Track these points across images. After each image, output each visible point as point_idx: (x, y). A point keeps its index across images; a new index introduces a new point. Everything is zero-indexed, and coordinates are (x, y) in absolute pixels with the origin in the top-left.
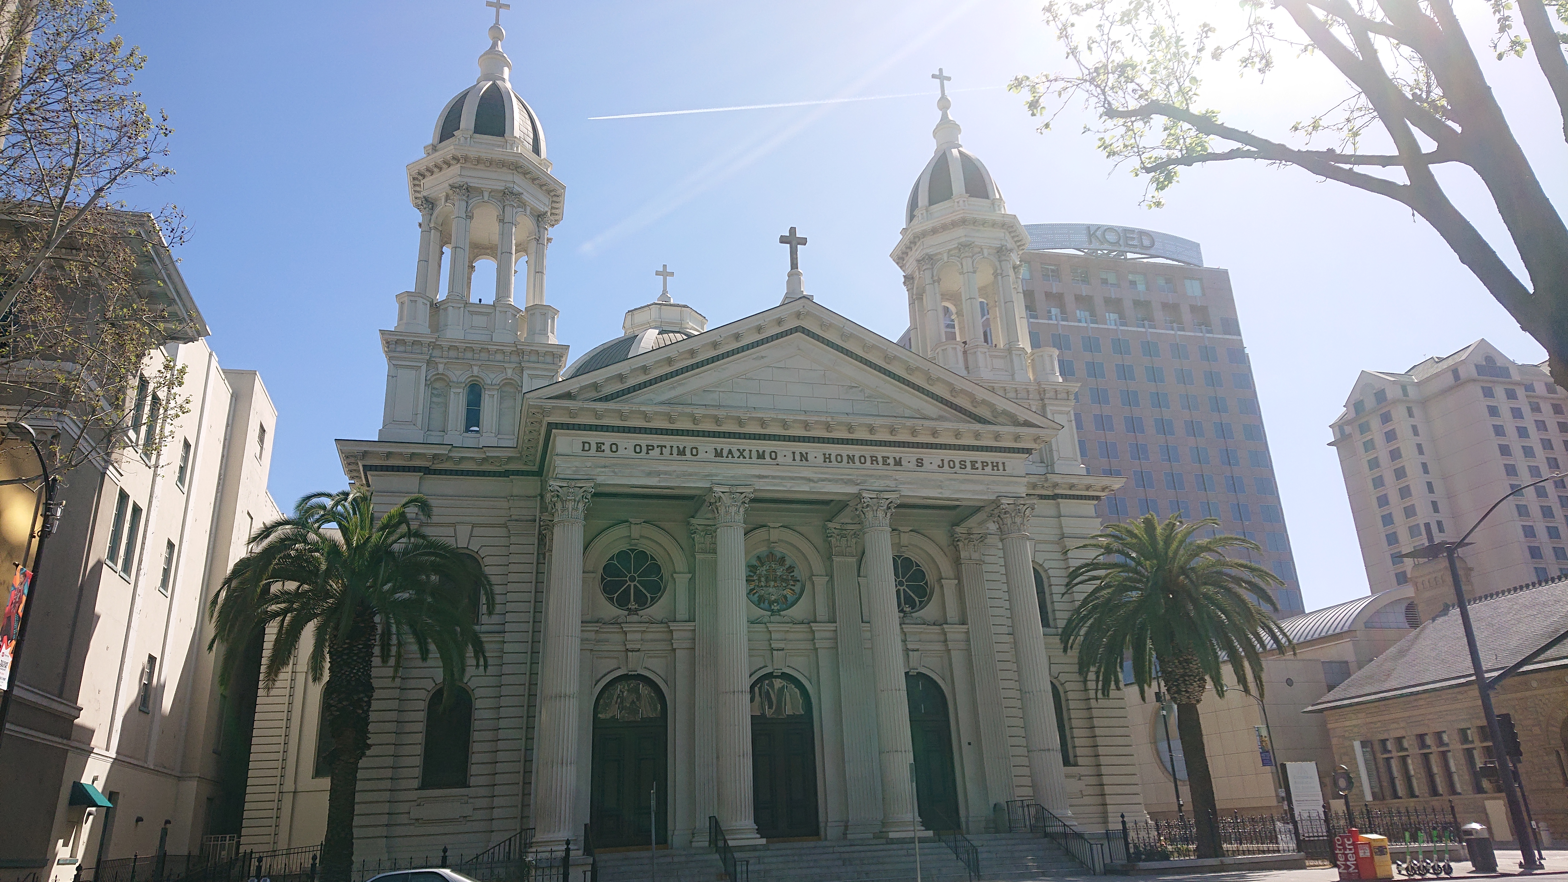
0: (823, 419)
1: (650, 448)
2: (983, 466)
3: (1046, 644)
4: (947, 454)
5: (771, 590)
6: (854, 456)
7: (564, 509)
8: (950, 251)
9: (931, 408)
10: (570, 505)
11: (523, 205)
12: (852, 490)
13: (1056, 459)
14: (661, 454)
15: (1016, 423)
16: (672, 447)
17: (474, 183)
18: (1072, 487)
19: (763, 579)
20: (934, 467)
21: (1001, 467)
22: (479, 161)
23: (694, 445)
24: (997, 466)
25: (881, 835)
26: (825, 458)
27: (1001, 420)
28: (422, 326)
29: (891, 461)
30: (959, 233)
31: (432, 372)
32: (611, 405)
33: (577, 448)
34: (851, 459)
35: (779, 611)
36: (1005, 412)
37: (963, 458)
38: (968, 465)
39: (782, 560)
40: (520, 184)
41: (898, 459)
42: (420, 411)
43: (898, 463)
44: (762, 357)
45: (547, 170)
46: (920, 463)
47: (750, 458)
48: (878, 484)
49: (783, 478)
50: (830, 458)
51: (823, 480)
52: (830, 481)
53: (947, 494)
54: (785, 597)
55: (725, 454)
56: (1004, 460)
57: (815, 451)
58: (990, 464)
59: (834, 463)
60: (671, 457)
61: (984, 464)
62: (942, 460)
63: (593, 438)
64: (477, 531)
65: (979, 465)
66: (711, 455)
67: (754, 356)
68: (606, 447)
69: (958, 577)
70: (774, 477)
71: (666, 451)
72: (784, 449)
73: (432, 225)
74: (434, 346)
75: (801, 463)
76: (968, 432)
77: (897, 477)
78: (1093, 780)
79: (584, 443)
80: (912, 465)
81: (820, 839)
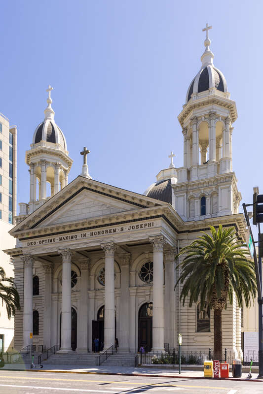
1: (43, 241)
4: (131, 224)
6: (100, 231)
9: (128, 206)
11: (48, 163)
12: (98, 244)
14: (46, 243)
16: (48, 240)
17: (34, 161)
19: (104, 276)
20: (127, 230)
21: (152, 225)
23: (54, 238)
24: (150, 225)
26: (91, 234)
27: (148, 206)
32: (35, 229)
33: (27, 245)
34: (99, 233)
37: (137, 224)
38: (140, 226)
43: (115, 231)
46: (122, 229)
47: (69, 239)
48: (107, 241)
49: (78, 244)
51: (90, 242)
52: (92, 242)
53: (131, 239)
55: (62, 239)
56: (153, 222)
57: (88, 232)
58: (148, 224)
59: (94, 235)
60: (48, 243)
61: (145, 225)
62: (130, 227)
63: (30, 241)
65: (143, 226)
68: (33, 243)
70: (75, 244)
72: (79, 234)
75: (84, 238)
76: (138, 212)
77: (114, 237)
79: (28, 243)
80: (120, 231)
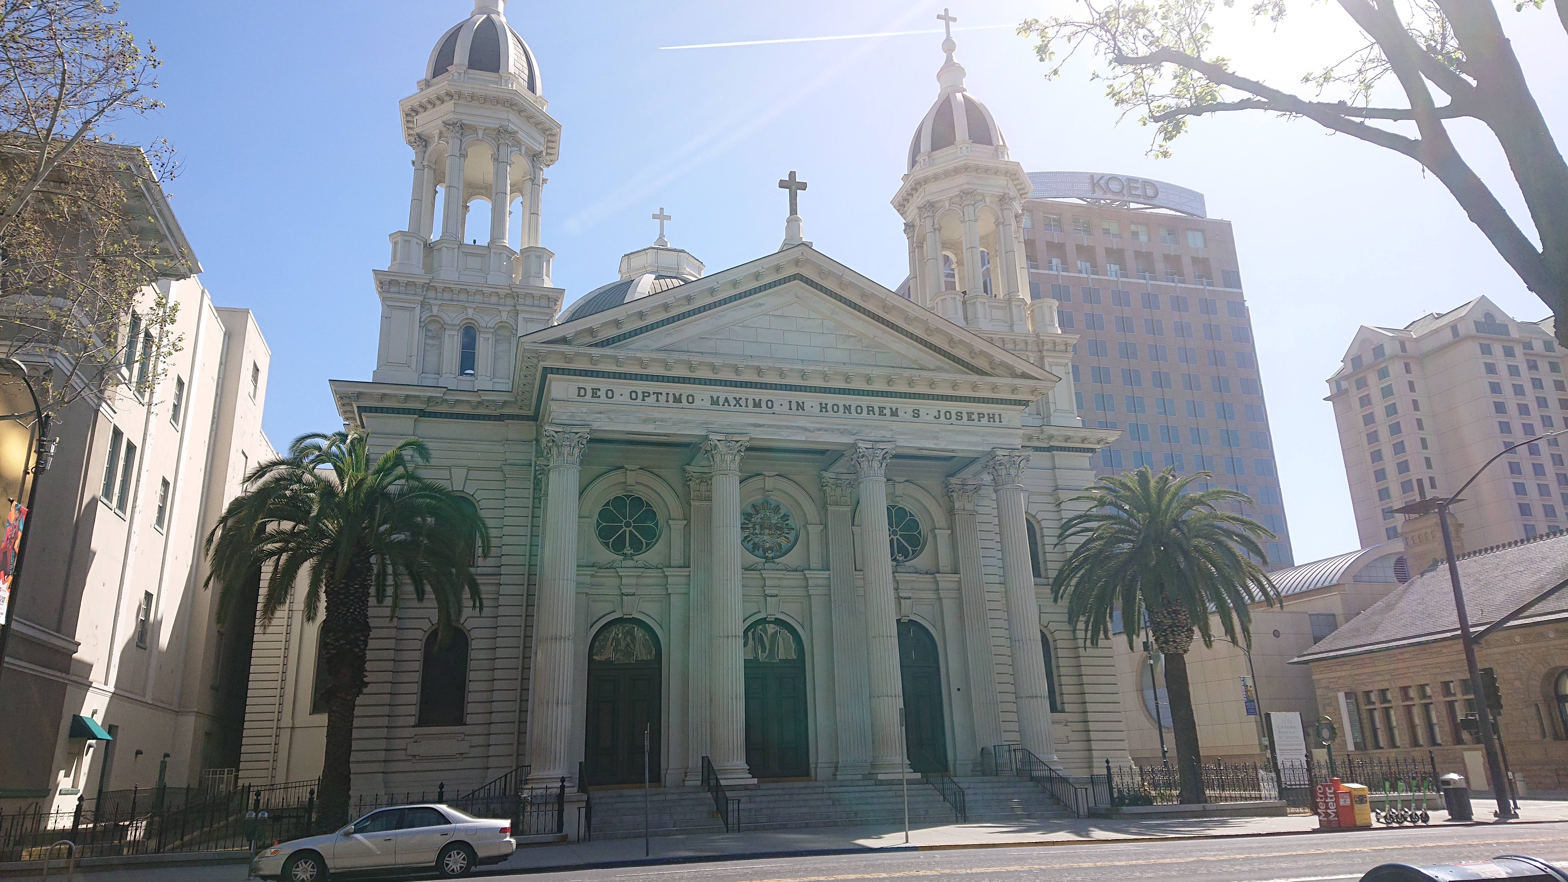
0: (820, 368)
1: (646, 395)
2: (979, 418)
3: (1036, 593)
4: (944, 406)
5: (765, 538)
6: (850, 406)
7: (560, 454)
8: (951, 198)
9: (929, 359)
10: (566, 450)
11: (518, 144)
12: (848, 440)
13: (1052, 411)
14: (658, 401)
15: (1014, 375)
16: (668, 394)
17: (468, 120)
18: (1067, 439)
19: (757, 527)
20: (931, 418)
21: (997, 418)
22: (473, 97)
23: (690, 392)
24: (993, 418)
25: (870, 777)
26: (821, 408)
27: (997, 371)
28: (416, 268)
29: (887, 412)
30: (961, 180)
31: (426, 314)
32: (607, 351)
33: (573, 394)
34: (848, 408)
35: (773, 558)
36: (1003, 364)
37: (959, 410)
38: (965, 417)
39: (777, 508)
40: (514, 122)
41: (894, 410)
42: (415, 353)
43: (894, 413)
44: (760, 305)
45: (543, 107)
46: (916, 414)
47: (747, 406)
48: (874, 435)
49: (779, 427)
50: (826, 408)
51: (819, 430)
52: (826, 430)
53: (943, 445)
54: (780, 545)
55: (721, 403)
56: (1000, 412)
57: (811, 401)
58: (986, 416)
59: (831, 413)
60: (666, 405)
61: (981, 416)
62: (939, 411)
63: (589, 383)
64: (473, 475)
65: (976, 417)
66: (707, 403)
67: (752, 304)
68: (602, 393)
69: (952, 527)
70: (770, 426)
71: (662, 398)
72: (781, 398)
73: (425, 163)
74: (427, 287)
75: (798, 413)
76: (966, 384)
77: (893, 428)
78: (1079, 726)
79: (579, 389)
80: (909, 416)
81: (811, 780)
